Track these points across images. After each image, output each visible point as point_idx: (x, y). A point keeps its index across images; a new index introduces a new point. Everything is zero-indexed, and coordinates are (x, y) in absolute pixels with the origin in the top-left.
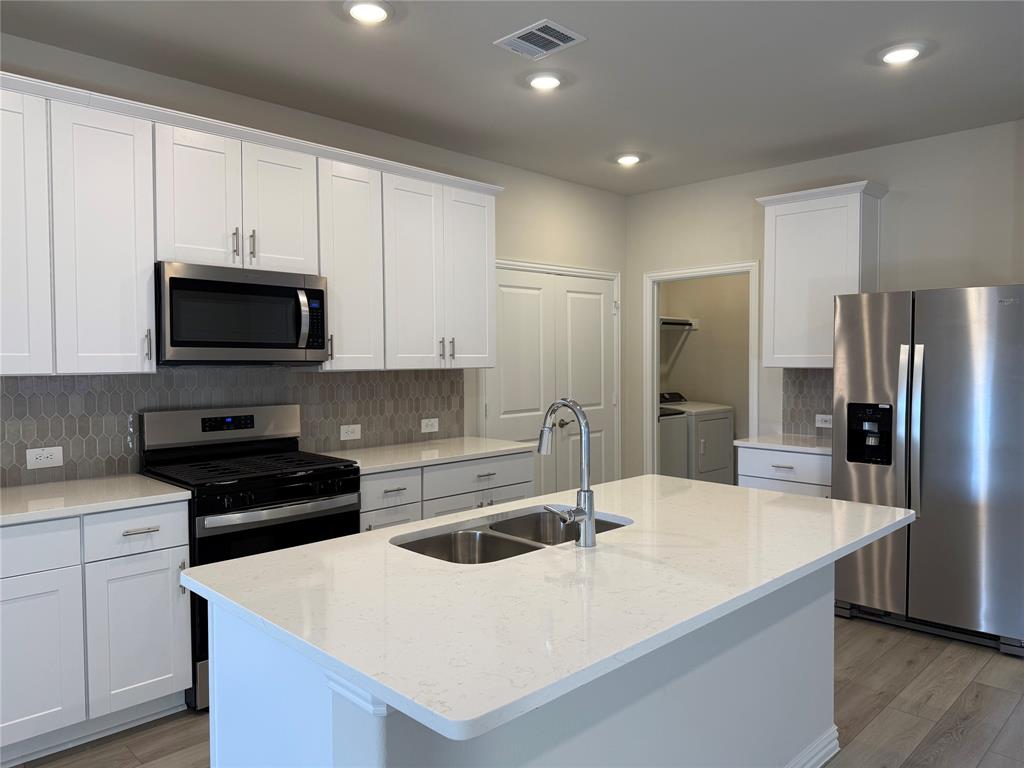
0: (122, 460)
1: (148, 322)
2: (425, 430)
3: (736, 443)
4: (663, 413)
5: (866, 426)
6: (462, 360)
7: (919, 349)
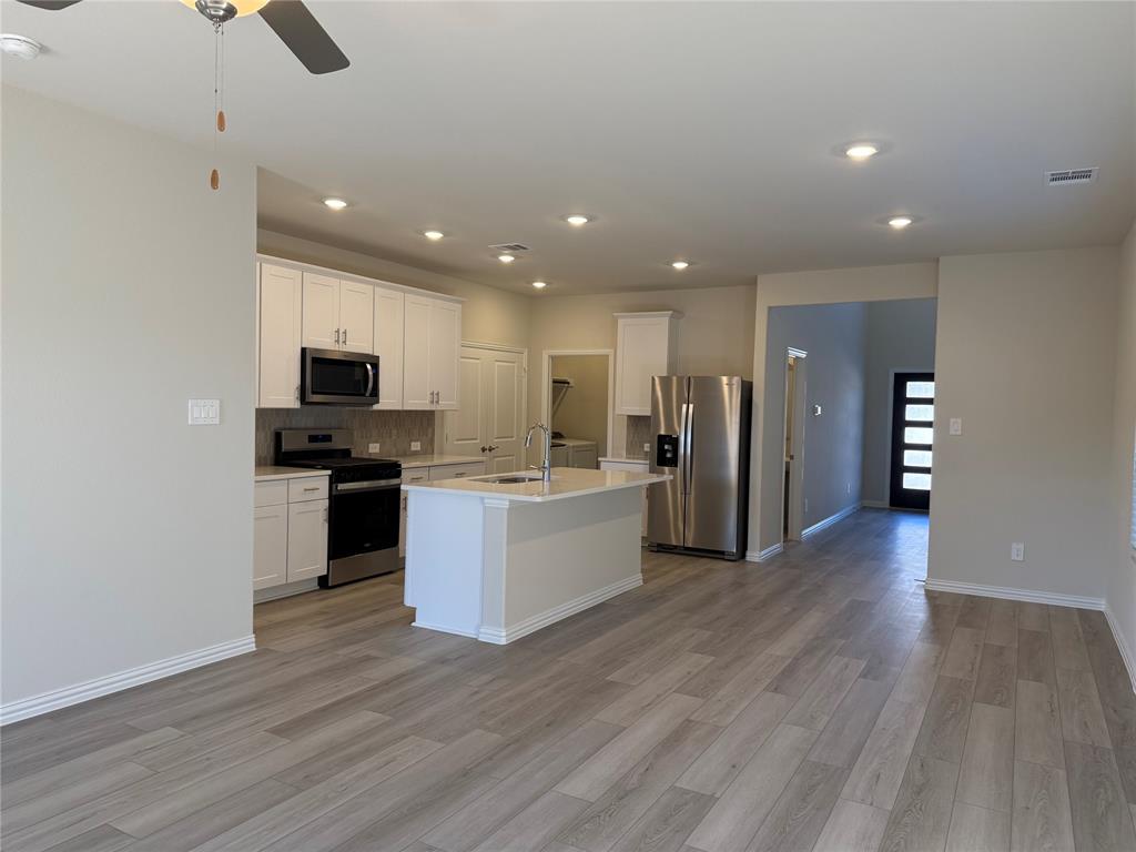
0: (265, 458)
1: (296, 381)
2: (413, 449)
3: (600, 459)
4: (553, 446)
5: (666, 447)
6: (443, 405)
7: (691, 406)
